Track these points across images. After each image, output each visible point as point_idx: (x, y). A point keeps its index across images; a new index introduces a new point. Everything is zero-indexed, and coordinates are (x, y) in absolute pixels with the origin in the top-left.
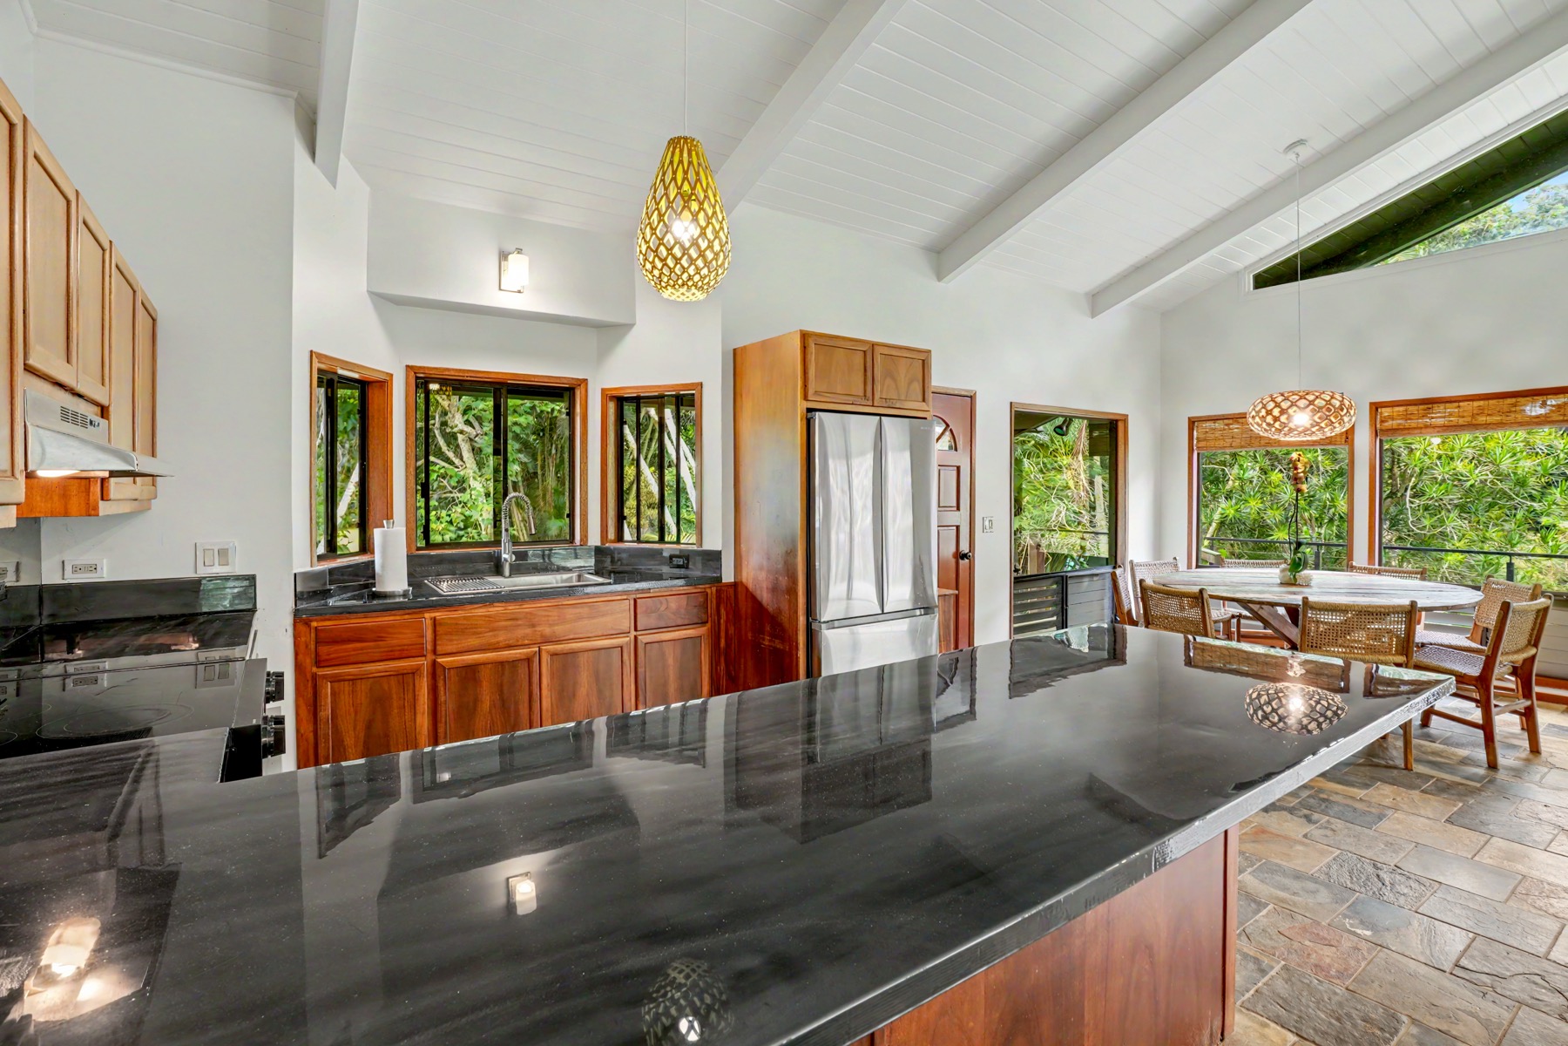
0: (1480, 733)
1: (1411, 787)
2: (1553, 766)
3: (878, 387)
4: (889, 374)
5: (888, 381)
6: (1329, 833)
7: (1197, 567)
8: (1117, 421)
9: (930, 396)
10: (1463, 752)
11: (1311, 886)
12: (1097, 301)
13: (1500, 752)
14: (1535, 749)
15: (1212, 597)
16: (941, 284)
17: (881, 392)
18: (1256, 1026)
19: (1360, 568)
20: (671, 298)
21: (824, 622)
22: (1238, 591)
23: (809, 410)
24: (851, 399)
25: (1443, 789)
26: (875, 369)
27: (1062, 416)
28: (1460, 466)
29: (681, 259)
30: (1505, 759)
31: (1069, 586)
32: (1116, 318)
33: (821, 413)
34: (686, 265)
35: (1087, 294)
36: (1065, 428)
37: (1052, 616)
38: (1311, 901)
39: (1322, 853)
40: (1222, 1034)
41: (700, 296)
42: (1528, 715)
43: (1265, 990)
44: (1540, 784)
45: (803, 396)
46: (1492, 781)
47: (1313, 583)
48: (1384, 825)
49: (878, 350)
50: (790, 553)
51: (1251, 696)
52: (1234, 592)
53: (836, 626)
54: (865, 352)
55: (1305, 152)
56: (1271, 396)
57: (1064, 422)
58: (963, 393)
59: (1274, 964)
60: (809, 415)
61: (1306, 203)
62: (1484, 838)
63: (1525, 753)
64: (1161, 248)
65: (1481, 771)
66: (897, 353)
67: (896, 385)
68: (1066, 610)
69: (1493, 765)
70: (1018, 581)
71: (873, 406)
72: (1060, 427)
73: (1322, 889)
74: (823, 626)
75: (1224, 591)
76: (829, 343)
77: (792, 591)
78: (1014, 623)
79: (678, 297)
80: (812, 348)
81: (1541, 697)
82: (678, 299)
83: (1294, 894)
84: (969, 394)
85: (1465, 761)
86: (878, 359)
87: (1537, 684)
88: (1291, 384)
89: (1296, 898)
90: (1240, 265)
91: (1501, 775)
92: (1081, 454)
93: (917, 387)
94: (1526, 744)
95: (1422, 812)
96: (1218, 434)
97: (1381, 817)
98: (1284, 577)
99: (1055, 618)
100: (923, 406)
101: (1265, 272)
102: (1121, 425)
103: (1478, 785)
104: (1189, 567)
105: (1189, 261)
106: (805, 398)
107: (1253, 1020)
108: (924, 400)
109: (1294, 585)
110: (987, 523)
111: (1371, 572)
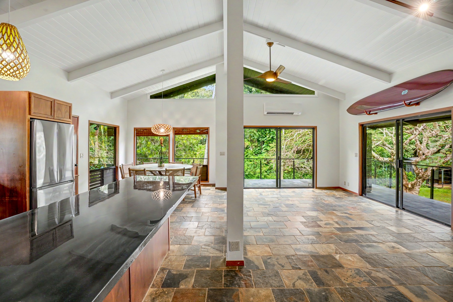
0: (194, 191)
1: (185, 203)
2: (203, 195)
3: (55, 113)
4: (59, 109)
5: (59, 112)
6: (175, 214)
7: (136, 165)
8: (116, 127)
9: (71, 117)
10: (191, 196)
11: (175, 223)
12: (113, 94)
13: (197, 194)
14: (201, 193)
15: (147, 171)
16: (69, 82)
17: (57, 115)
18: (174, 246)
19: (171, 163)
20: (3, 78)
21: (38, 188)
22: (151, 169)
23: (31, 118)
24: (46, 116)
25: (190, 202)
26: (55, 108)
27: (96, 124)
28: (184, 141)
29: (20, 69)
30: (197, 195)
31: (104, 172)
32: (117, 100)
33: (37, 120)
34: (21, 72)
35: (110, 92)
36: (97, 128)
37: (99, 181)
38: (175, 225)
39: (175, 218)
40: (169, 250)
41: (17, 80)
42: (199, 187)
43: (173, 241)
44: (202, 198)
45: (29, 113)
46: (196, 199)
47: (165, 166)
48: (183, 210)
49: (56, 102)
50: (22, 166)
51: (153, 194)
52: (150, 169)
53: (42, 189)
54: (51, 102)
55: (164, 72)
56: (157, 125)
57: (97, 126)
58: (75, 116)
59: (173, 237)
60: (31, 120)
61: (164, 83)
62: (196, 208)
63: (199, 194)
64: (131, 85)
65: (194, 198)
66: (62, 104)
67: (61, 113)
68: (103, 179)
69: (196, 197)
70: (91, 172)
71: (54, 119)
72: (96, 128)
73: (176, 223)
74: (38, 189)
75: (148, 169)
76: (40, 97)
77: (22, 179)
78: (90, 184)
79: (7, 78)
80: (33, 99)
81: (202, 185)
82: (6, 79)
83: (172, 225)
84: (77, 117)
85: (192, 197)
86: (56, 104)
87: (201, 182)
88: (161, 122)
89: (173, 226)
90: (147, 92)
91: (197, 198)
92: (97, 135)
93: (68, 114)
94: (199, 193)
95: (188, 207)
96: (141, 132)
97: (182, 209)
98: (159, 165)
99: (100, 182)
100: (70, 120)
101: (152, 95)
102: (117, 129)
103: (194, 200)
104: (134, 165)
105: (137, 90)
106: (30, 114)
107: (172, 246)
108: (70, 118)
109: (161, 167)
110: (81, 155)
111: (173, 163)
